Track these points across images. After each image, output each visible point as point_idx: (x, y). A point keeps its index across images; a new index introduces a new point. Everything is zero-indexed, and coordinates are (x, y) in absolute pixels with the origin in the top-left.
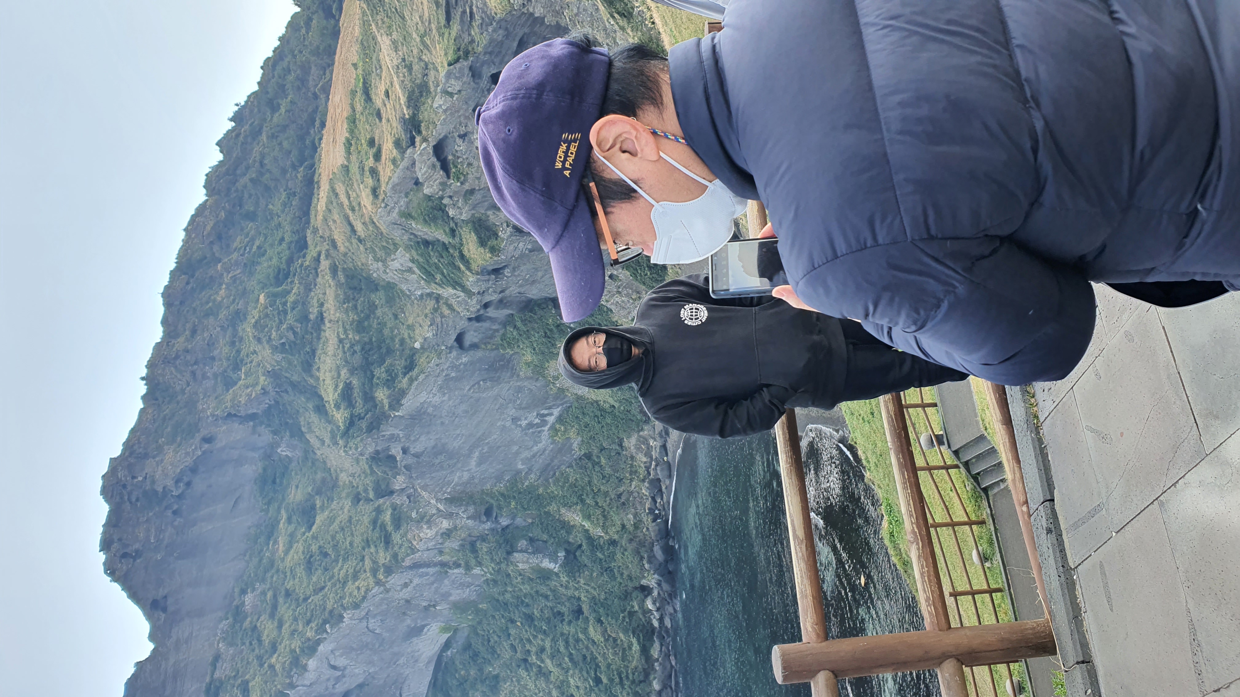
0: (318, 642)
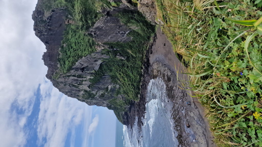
0: (78, 60)
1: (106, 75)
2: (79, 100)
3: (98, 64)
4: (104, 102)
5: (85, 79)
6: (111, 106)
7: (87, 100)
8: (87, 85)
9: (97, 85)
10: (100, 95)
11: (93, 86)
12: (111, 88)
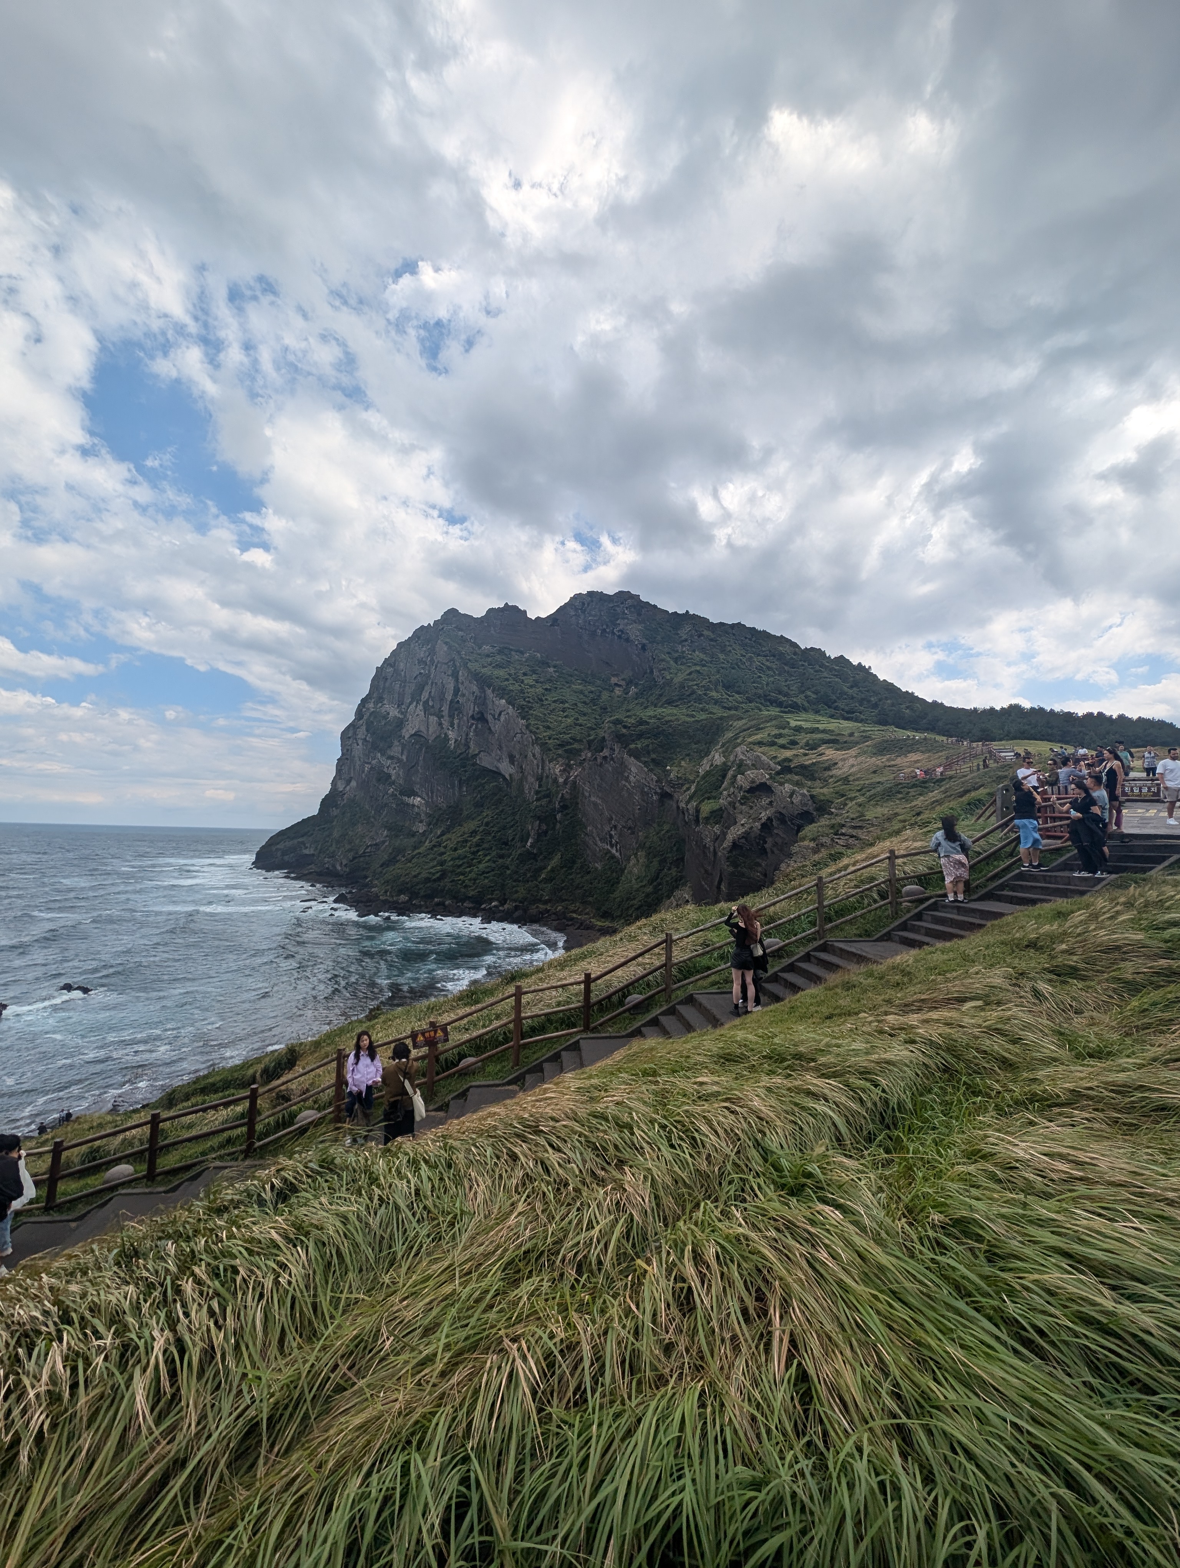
0: (513, 706)
1: (460, 788)
2: (364, 701)
3: (499, 765)
4: (353, 784)
5: (445, 724)
6: (336, 806)
7: (364, 727)
8: (423, 729)
9: (424, 759)
10: (385, 770)
11: (421, 749)
12: (413, 805)
